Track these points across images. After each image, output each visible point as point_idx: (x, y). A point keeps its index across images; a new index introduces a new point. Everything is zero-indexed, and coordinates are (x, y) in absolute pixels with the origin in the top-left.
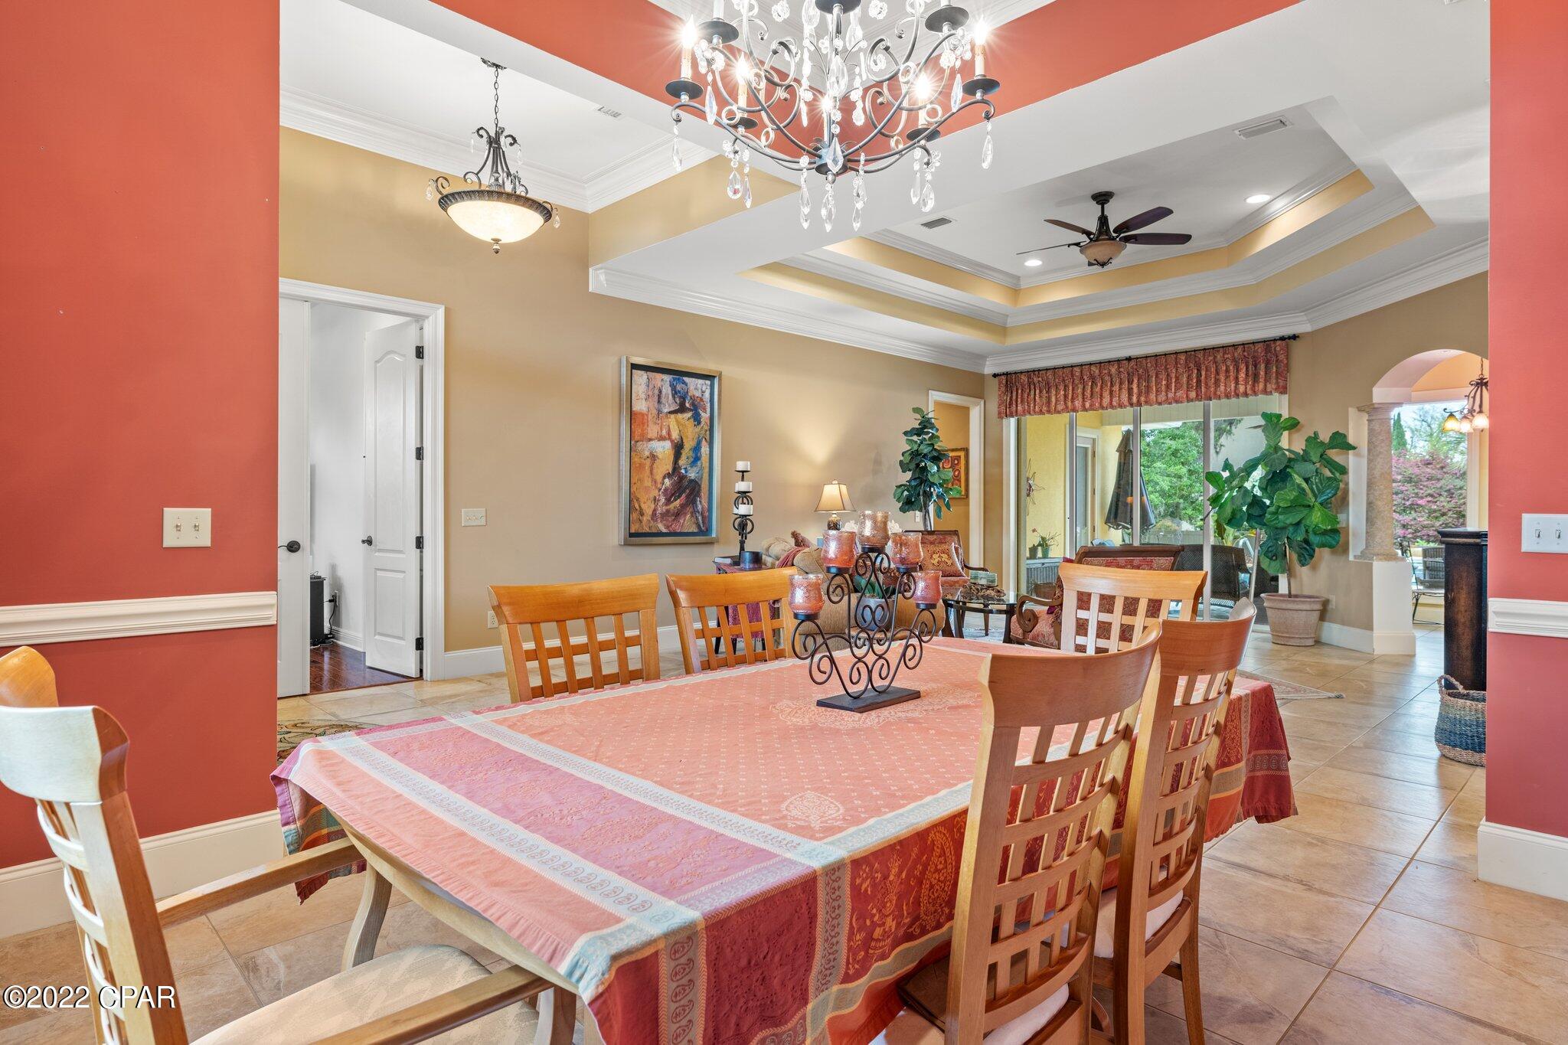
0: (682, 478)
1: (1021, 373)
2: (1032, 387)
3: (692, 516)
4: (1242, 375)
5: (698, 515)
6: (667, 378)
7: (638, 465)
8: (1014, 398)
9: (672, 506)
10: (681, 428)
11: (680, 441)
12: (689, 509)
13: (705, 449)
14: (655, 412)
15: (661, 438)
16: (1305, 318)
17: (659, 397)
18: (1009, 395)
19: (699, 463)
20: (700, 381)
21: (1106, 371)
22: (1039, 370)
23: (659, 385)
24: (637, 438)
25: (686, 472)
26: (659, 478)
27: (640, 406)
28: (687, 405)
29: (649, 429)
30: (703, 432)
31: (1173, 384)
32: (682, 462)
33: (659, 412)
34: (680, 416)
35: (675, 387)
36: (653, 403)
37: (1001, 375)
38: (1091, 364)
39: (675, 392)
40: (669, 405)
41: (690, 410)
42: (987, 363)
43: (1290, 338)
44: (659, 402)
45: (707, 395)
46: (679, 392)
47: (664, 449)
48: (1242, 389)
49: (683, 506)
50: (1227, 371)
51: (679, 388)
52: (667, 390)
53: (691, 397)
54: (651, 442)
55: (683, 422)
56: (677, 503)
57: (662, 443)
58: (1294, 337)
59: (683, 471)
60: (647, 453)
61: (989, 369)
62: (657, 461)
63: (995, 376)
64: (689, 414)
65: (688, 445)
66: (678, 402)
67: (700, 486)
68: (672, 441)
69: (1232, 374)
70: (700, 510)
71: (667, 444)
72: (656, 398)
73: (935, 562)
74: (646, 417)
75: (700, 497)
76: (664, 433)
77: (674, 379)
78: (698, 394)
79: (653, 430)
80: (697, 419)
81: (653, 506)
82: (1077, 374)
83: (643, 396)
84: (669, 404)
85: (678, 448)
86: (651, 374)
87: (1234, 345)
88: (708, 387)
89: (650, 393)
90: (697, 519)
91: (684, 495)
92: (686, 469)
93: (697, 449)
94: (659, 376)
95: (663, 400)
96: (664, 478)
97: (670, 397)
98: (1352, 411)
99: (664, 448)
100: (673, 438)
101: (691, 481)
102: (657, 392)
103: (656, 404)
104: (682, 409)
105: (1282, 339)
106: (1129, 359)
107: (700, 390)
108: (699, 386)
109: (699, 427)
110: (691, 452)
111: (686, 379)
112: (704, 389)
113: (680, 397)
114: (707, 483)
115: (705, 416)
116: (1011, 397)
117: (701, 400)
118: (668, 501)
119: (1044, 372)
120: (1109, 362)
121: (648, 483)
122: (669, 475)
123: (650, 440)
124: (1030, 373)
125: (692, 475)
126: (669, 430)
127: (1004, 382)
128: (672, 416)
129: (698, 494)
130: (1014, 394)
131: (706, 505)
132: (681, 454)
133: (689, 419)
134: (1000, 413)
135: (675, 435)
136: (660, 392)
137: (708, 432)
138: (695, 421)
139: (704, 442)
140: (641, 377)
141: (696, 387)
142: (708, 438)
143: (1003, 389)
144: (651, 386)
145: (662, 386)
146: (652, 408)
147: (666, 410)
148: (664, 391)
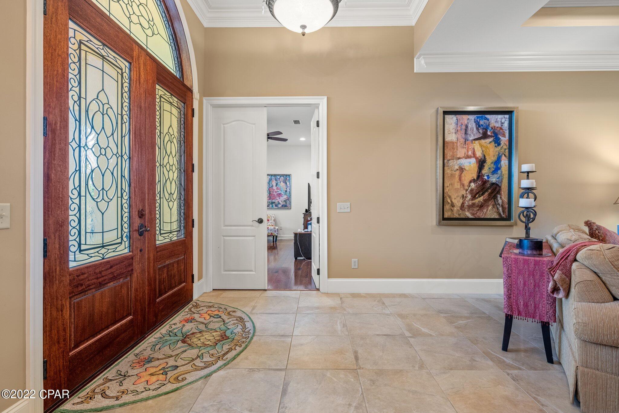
0: (485, 182)
3: (493, 207)
5: (498, 206)
6: (472, 117)
7: (449, 175)
9: (476, 201)
10: (484, 149)
11: (483, 158)
12: (491, 203)
13: (504, 162)
14: (462, 140)
15: (468, 157)
17: (466, 130)
19: (499, 172)
20: (500, 116)
23: (466, 122)
24: (449, 158)
25: (488, 178)
26: (466, 183)
27: (451, 137)
28: (489, 133)
29: (458, 151)
30: (503, 150)
32: (485, 171)
33: (466, 140)
34: (483, 141)
35: (479, 123)
36: (461, 135)
39: (478, 125)
40: (474, 135)
41: (491, 136)
44: (466, 133)
45: (506, 125)
46: (482, 125)
47: (471, 165)
49: (486, 201)
51: (482, 122)
52: (472, 125)
53: (492, 128)
54: (460, 160)
55: (485, 145)
56: (481, 199)
57: (468, 160)
59: (486, 177)
60: (457, 167)
62: (465, 173)
64: (491, 139)
65: (490, 160)
66: (481, 132)
67: (500, 187)
68: (476, 158)
70: (501, 204)
71: (473, 160)
72: (463, 132)
74: (455, 144)
75: (500, 194)
76: (470, 153)
77: (478, 117)
78: (498, 125)
79: (461, 152)
80: (497, 142)
81: (461, 201)
83: (454, 131)
84: (474, 133)
85: (481, 163)
86: (459, 117)
88: (507, 120)
89: (459, 128)
90: (498, 209)
91: (487, 194)
92: (488, 176)
93: (497, 162)
94: (465, 117)
95: (469, 132)
96: (470, 182)
97: (475, 129)
99: (470, 163)
100: (478, 156)
101: (493, 184)
102: (464, 127)
103: (463, 136)
104: (485, 136)
107: (500, 123)
108: (498, 119)
109: (500, 147)
110: (492, 165)
111: (488, 116)
112: (503, 121)
113: (483, 129)
114: (507, 185)
115: (504, 140)
117: (501, 129)
118: (474, 197)
121: (457, 185)
122: (474, 181)
123: (459, 158)
125: (493, 179)
126: (474, 151)
128: (477, 142)
129: (499, 192)
131: (506, 200)
132: (484, 166)
133: (490, 142)
135: (479, 154)
136: (467, 127)
137: (507, 151)
138: (495, 143)
139: (503, 157)
140: (451, 120)
141: (495, 121)
142: (507, 154)
144: (459, 124)
145: (468, 123)
146: (460, 137)
147: (471, 138)
148: (470, 126)
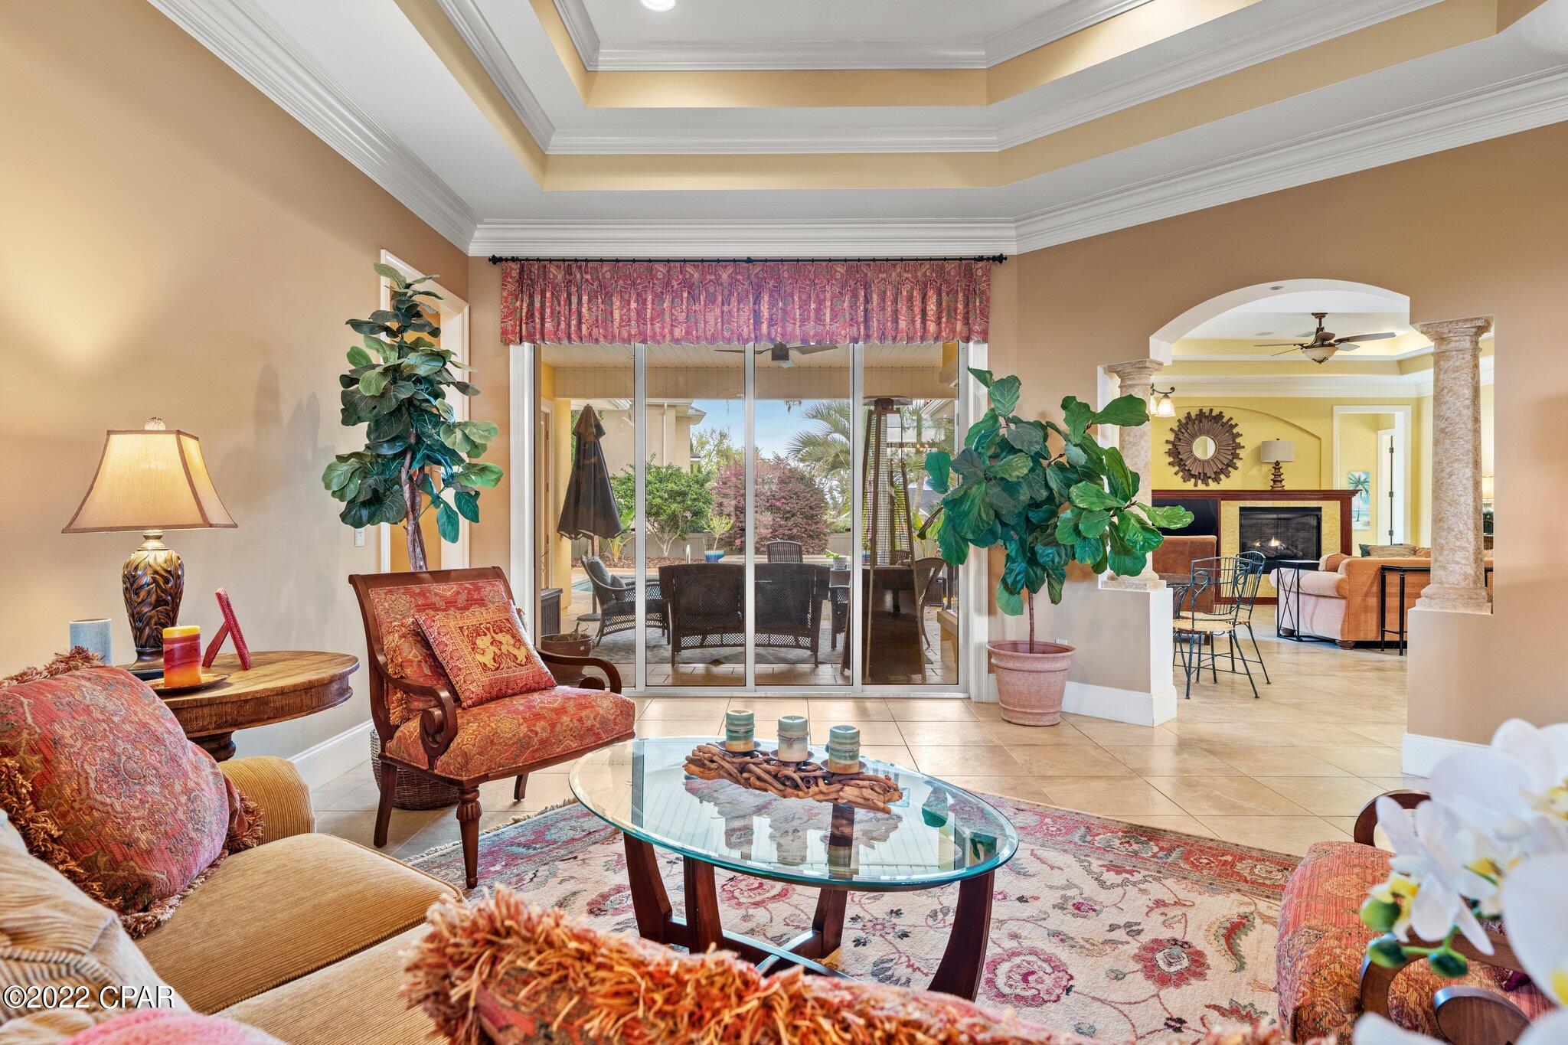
1: (550, 260)
2: (574, 289)
4: (932, 307)
8: (537, 305)
16: (1013, 233)
18: (526, 299)
21: (712, 277)
22: (586, 260)
31: (828, 311)
37: (507, 260)
38: (685, 261)
42: (477, 234)
43: (994, 259)
48: (932, 327)
50: (910, 298)
58: (1000, 259)
61: (478, 247)
63: (495, 260)
69: (917, 302)
73: (487, 659)
82: (660, 275)
87: (917, 260)
98: (1100, 370)
105: (981, 259)
106: (749, 260)
116: (531, 304)
119: (595, 264)
120: (718, 261)
124: (570, 264)
127: (515, 274)
130: (537, 299)
134: (504, 332)
143: (511, 287)
